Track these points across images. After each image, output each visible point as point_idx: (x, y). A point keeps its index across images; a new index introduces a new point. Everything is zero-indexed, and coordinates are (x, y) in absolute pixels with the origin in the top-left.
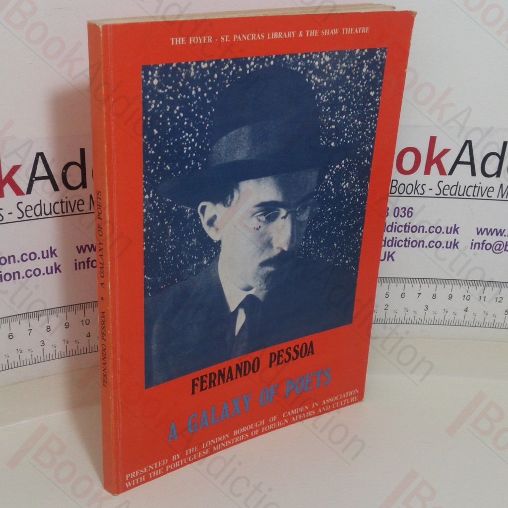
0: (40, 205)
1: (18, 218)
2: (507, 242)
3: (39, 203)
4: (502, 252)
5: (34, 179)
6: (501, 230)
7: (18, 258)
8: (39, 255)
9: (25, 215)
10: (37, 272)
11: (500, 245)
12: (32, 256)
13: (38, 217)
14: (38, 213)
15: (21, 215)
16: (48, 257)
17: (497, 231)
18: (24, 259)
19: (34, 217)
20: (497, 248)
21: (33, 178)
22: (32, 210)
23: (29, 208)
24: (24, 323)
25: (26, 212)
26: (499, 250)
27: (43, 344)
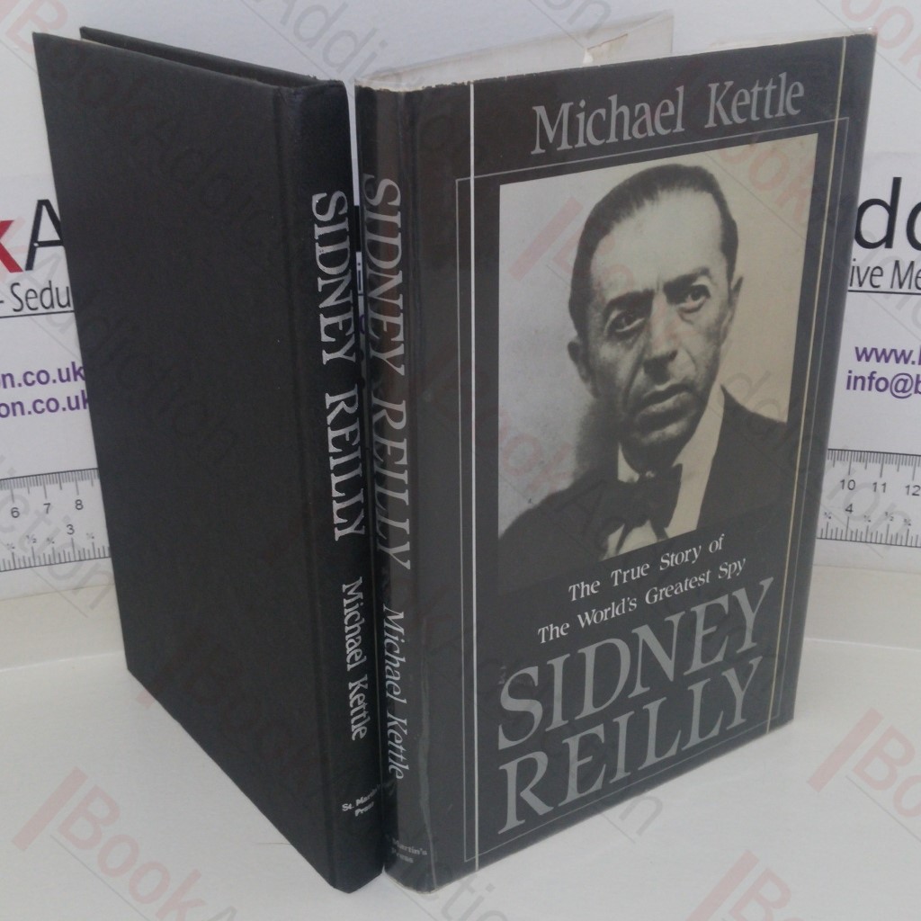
0: (50, 289)
1: (15, 310)
2: (918, 376)
3: (48, 286)
4: (910, 395)
5: (36, 245)
6: (903, 352)
7: (18, 379)
8: (54, 375)
9: (25, 306)
10: (52, 405)
11: (906, 381)
12: (42, 377)
13: (48, 310)
14: (47, 303)
15: (18, 306)
16: (69, 379)
17: (896, 355)
18: (29, 381)
19: (41, 310)
20: (900, 387)
21: (35, 243)
22: (36, 297)
23: (31, 294)
24: (37, 491)
25: (27, 300)
26: (903, 391)
27: (71, 531)
